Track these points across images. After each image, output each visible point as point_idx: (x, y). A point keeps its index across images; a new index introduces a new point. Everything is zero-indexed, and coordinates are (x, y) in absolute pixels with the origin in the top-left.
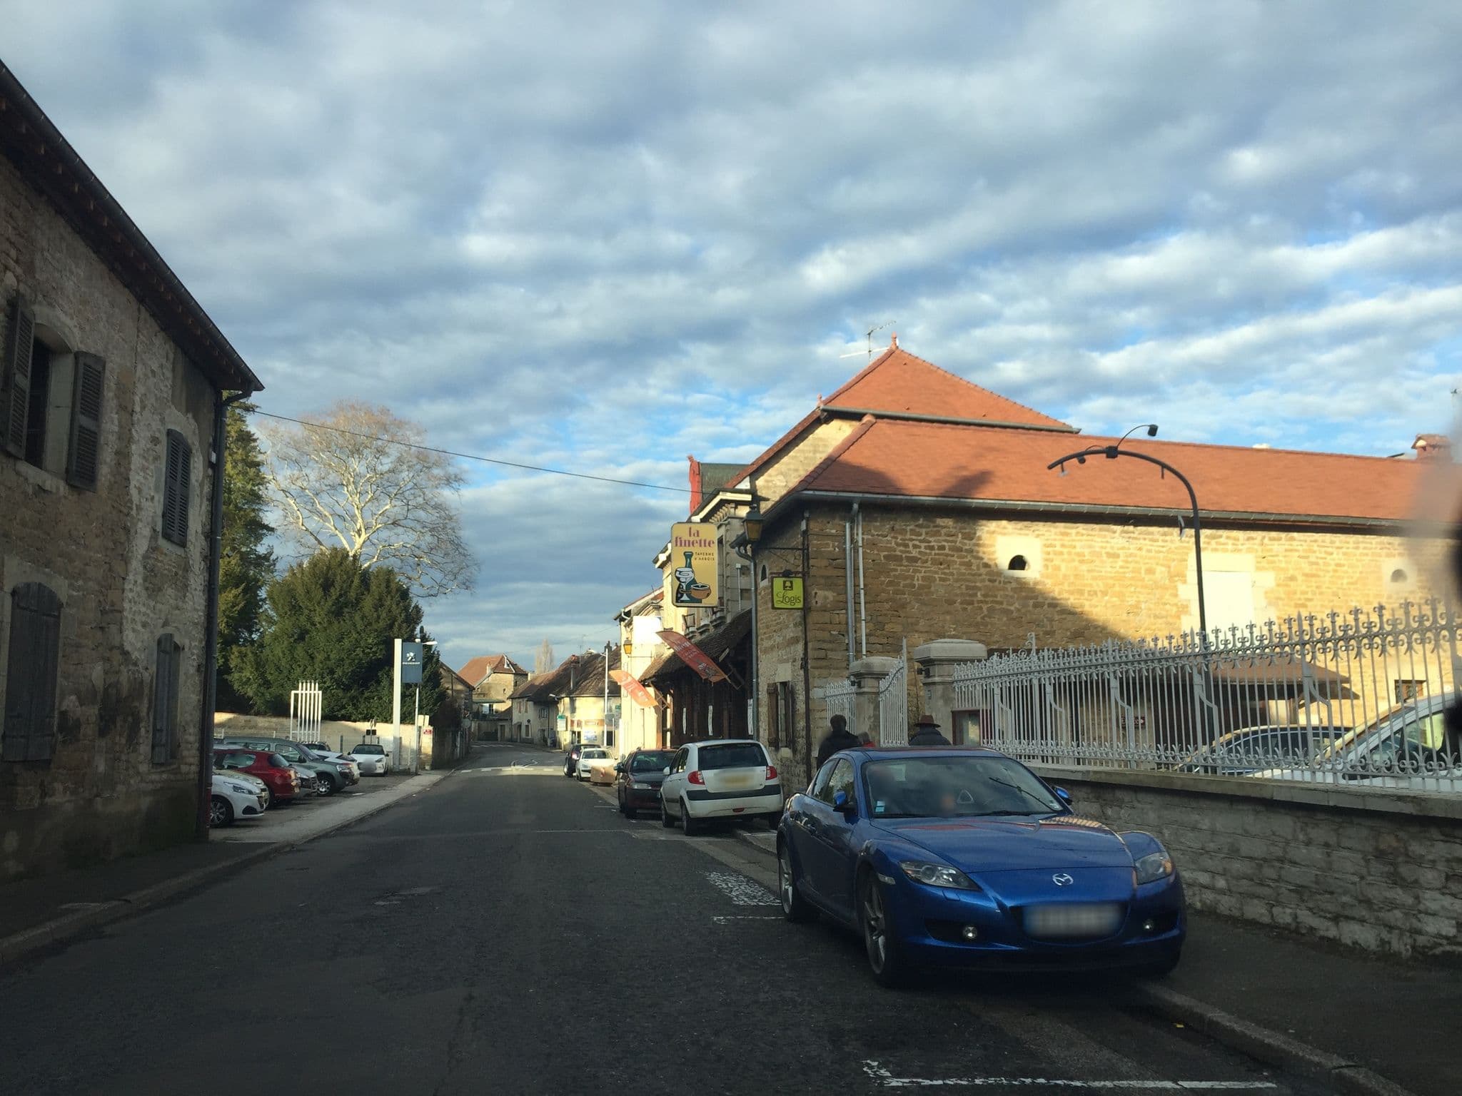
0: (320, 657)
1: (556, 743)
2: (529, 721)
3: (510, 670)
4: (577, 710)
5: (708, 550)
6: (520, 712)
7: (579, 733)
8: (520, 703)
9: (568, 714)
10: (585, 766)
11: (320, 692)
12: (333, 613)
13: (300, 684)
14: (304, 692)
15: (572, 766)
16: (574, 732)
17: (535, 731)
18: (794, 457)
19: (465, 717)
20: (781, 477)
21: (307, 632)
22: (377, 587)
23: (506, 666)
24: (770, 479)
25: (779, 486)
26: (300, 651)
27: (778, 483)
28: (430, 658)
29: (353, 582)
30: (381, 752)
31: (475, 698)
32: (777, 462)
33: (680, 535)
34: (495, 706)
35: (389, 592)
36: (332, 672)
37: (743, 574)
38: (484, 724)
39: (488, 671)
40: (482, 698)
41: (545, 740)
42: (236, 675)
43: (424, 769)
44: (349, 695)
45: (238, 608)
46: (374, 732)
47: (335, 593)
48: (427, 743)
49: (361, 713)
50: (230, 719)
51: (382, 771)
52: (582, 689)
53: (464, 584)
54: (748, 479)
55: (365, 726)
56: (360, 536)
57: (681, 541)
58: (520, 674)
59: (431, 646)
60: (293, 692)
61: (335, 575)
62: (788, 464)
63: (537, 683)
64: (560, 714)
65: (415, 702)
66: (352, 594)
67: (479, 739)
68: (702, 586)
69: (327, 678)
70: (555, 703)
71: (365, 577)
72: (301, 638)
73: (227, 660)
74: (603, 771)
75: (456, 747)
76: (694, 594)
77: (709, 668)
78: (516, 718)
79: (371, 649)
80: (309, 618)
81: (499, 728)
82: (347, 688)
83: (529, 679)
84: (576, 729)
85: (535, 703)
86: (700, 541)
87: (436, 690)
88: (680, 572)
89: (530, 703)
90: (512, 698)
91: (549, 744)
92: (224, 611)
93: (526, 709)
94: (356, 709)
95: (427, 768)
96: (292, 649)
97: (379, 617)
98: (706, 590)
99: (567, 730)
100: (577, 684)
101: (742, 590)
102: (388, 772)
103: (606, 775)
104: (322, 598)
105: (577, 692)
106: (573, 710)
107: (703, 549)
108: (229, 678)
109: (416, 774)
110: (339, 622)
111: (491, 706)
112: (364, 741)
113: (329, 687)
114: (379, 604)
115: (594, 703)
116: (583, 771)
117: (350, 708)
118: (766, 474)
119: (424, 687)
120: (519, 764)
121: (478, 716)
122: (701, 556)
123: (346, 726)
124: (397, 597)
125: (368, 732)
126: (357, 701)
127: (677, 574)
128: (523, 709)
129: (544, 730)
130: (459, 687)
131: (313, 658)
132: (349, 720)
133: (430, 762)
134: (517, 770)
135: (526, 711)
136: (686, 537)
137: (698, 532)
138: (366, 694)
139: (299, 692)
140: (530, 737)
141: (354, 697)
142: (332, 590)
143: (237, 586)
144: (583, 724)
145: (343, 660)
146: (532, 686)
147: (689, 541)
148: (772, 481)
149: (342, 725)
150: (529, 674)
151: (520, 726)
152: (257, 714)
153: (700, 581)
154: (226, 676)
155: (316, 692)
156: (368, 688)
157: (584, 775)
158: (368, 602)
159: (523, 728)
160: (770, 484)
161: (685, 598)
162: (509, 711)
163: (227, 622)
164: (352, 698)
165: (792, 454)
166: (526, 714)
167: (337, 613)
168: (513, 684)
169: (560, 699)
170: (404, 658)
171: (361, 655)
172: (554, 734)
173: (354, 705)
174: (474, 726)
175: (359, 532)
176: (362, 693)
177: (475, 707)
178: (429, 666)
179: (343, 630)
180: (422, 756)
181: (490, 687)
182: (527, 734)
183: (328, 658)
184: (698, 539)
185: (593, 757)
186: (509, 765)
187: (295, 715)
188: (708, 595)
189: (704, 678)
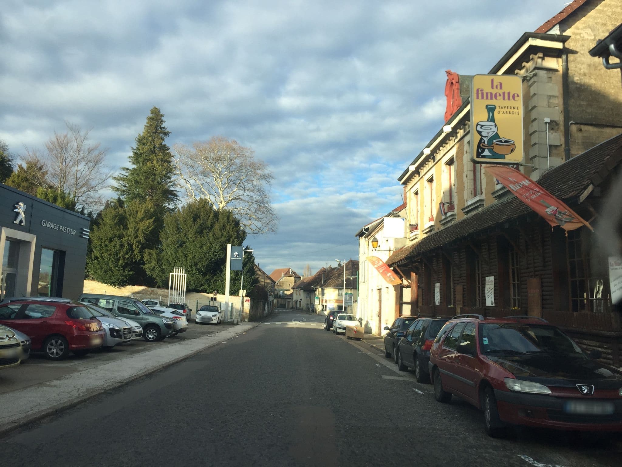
0: (190, 256)
1: (314, 311)
2: (301, 299)
3: (292, 275)
4: (325, 295)
5: (512, 103)
6: (297, 295)
7: (326, 306)
8: (297, 290)
9: (320, 296)
10: (340, 325)
11: (186, 274)
12: (198, 232)
13: (175, 269)
14: (177, 274)
15: (330, 324)
16: (323, 306)
17: (304, 305)
18: (600, 12)
19: (270, 296)
20: (589, 31)
21: (184, 243)
22: (222, 219)
23: (290, 273)
24: (578, 31)
25: (588, 39)
26: (180, 253)
27: (586, 37)
28: (249, 258)
29: (209, 216)
30: (217, 311)
31: (276, 287)
32: (585, 16)
33: (481, 87)
34: (285, 292)
35: (228, 222)
36: (196, 265)
37: (552, 129)
38: (280, 300)
39: (282, 275)
40: (280, 288)
41: (309, 309)
42: (147, 266)
43: (244, 321)
44: (205, 278)
45: (150, 229)
46: (215, 299)
47: (200, 222)
48: (247, 306)
49: (211, 289)
50: (143, 290)
51: (216, 322)
52: (328, 284)
53: (271, 229)
54: (558, 26)
55: (211, 295)
56: (221, 203)
57: (483, 94)
58: (297, 277)
59: (251, 252)
60: (171, 274)
61: (200, 212)
62: (595, 18)
63: (305, 281)
64: (316, 296)
65: (241, 283)
66: (209, 223)
67: (277, 307)
68: (506, 142)
69: (194, 268)
70: (314, 291)
71: (216, 214)
72: (181, 246)
73: (142, 257)
74: (355, 329)
75: (265, 309)
76: (497, 149)
77: (560, 213)
78: (295, 297)
79: (217, 252)
80: (185, 235)
81: (287, 302)
82: (205, 274)
83: (301, 279)
84: (324, 304)
85: (304, 291)
86: (504, 93)
87: (253, 277)
88: (482, 126)
89: (302, 291)
90: (293, 288)
91: (310, 311)
92: (142, 231)
93: (300, 293)
94: (209, 286)
95: (246, 320)
96: (176, 252)
97: (222, 235)
98: (510, 145)
99: (320, 304)
100: (325, 282)
101: (550, 146)
102: (220, 323)
103: (357, 332)
104: (192, 224)
105: (325, 286)
106: (323, 294)
107: (507, 103)
108: (144, 267)
109: (237, 324)
110: (201, 237)
111: (283, 292)
112: (210, 304)
113: (195, 273)
114: (224, 228)
115: (334, 291)
116: (338, 328)
117: (206, 286)
118: (573, 27)
119: (246, 275)
120: (297, 320)
121: (277, 296)
122: (505, 110)
123: (204, 296)
124: (233, 225)
125: (212, 299)
126: (210, 282)
127: (479, 128)
128: (298, 294)
129: (308, 304)
130: (269, 281)
131: (186, 256)
132: (205, 292)
133: (248, 317)
134: (296, 324)
135: (300, 295)
136: (487, 89)
137: (501, 84)
138: (215, 278)
139: (174, 274)
140: (301, 307)
141: (208, 279)
142: (198, 220)
143: (151, 218)
144: (328, 301)
145: (202, 258)
146: (303, 283)
147: (491, 94)
148: (580, 34)
149: (201, 295)
150: (301, 277)
151: (297, 302)
152: (159, 287)
153: (503, 136)
154: (142, 266)
155: (184, 274)
156: (215, 275)
157: (339, 330)
158: (217, 227)
159: (298, 303)
160: (578, 37)
161: (487, 153)
162: (292, 295)
163: (144, 236)
164: (207, 280)
165: (599, 7)
166: (299, 296)
167: (200, 232)
168: (294, 282)
169: (316, 289)
170: (232, 255)
171: (212, 256)
172: (313, 306)
173: (208, 284)
174: (275, 301)
175: (221, 202)
176: (212, 277)
177: (276, 292)
178: (249, 264)
179: (203, 242)
180: (244, 314)
181: (283, 283)
182: (300, 306)
183: (194, 257)
184: (501, 92)
185: (344, 319)
186: (291, 321)
187: (172, 288)
188: (512, 151)
189: (553, 225)
